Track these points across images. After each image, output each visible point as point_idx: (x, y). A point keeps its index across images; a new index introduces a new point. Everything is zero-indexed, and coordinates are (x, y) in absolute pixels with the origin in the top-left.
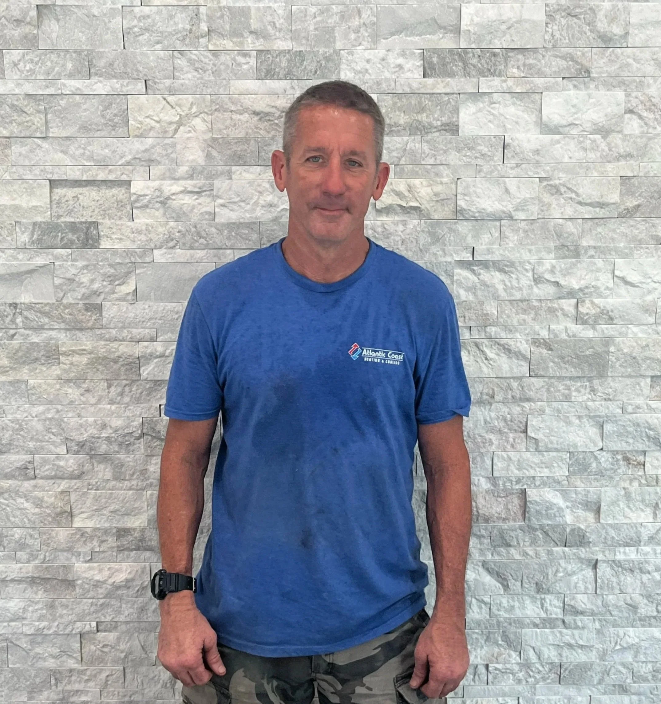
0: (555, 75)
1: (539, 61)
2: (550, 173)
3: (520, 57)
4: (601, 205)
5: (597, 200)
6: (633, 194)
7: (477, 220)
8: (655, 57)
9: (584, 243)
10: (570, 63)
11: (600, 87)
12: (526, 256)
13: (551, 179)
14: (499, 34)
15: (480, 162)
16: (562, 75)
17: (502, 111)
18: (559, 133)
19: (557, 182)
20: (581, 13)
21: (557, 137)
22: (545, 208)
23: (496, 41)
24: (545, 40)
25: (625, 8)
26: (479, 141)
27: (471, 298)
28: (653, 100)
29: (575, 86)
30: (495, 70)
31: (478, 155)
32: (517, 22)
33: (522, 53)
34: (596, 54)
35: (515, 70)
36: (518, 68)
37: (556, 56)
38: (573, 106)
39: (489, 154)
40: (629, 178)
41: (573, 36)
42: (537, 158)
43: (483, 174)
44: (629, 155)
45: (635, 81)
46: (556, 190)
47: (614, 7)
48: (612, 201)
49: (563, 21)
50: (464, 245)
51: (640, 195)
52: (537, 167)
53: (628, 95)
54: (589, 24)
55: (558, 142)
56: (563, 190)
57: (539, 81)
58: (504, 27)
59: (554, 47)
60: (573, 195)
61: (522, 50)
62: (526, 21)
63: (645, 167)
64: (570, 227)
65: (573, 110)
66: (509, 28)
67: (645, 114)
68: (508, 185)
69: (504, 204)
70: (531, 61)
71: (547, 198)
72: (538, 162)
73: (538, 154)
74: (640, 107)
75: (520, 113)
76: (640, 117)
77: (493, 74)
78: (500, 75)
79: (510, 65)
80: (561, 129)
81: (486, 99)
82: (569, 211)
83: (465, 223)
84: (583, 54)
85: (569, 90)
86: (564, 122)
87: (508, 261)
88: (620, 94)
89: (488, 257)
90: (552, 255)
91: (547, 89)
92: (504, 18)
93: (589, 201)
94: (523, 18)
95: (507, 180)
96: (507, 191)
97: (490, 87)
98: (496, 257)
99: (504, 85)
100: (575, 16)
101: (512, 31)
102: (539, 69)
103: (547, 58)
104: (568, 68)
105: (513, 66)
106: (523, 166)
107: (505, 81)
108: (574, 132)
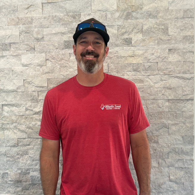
0: (24, 50)
1: (19, 46)
2: (26, 78)
3: (14, 45)
4: (43, 87)
5: (40, 85)
6: (52, 83)
7: (7, 92)
8: (53, 44)
9: (39, 98)
10: (28, 46)
11: (38, 53)
12: (22, 102)
13: (27, 80)
14: (7, 39)
15: (6, 75)
16: (26, 50)
17: (10, 61)
18: (28, 66)
19: (29, 81)
20: (29, 32)
21: (27, 68)
22: (26, 88)
23: (6, 41)
24: (20, 40)
25: (42, 30)
26: (5, 69)
27: (8, 115)
28: (54, 56)
29: (31, 53)
30: (7, 49)
31: (5, 73)
32: (11, 35)
33: (14, 44)
34: (35, 43)
35: (13, 49)
36: (14, 48)
37: (24, 45)
38: (31, 59)
39: (8, 73)
40: (49, 79)
41: (28, 39)
42: (22, 74)
43: (7, 79)
44: (48, 73)
45: (48, 51)
46: (29, 83)
47: (38, 30)
48: (45, 86)
49: (25, 35)
50: (4, 99)
51: (54, 84)
52: (22, 76)
53: (46, 55)
54: (32, 35)
55: (27, 69)
56: (31, 83)
57: (20, 52)
58: (7, 37)
59: (23, 42)
60: (34, 84)
61: (14, 43)
62: (14, 35)
63: (54, 76)
64: (34, 94)
65: (31, 60)
66: (9, 37)
67: (52, 60)
68: (14, 82)
69: (14, 87)
70: (17, 46)
71: (26, 85)
72: (22, 75)
73: (22, 73)
74: (50, 58)
75: (16, 61)
76: (51, 61)
77: (7, 50)
78: (8, 50)
79: (11, 48)
80: (28, 65)
81: (6, 57)
82: (33, 89)
83: (4, 93)
84: (32, 44)
85: (29, 54)
86: (28, 63)
87: (17, 104)
88: (44, 55)
89: (11, 103)
90: (30, 102)
91: (23, 54)
92: (7, 34)
93: (38, 86)
94: (13, 34)
95: (14, 80)
96: (14, 84)
97: (6, 54)
98: (13, 103)
99: (10, 53)
100: (28, 33)
101: (10, 38)
102: (20, 48)
103: (21, 45)
104: (28, 48)
105: (12, 48)
106: (18, 76)
107: (10, 52)
108: (32, 66)
